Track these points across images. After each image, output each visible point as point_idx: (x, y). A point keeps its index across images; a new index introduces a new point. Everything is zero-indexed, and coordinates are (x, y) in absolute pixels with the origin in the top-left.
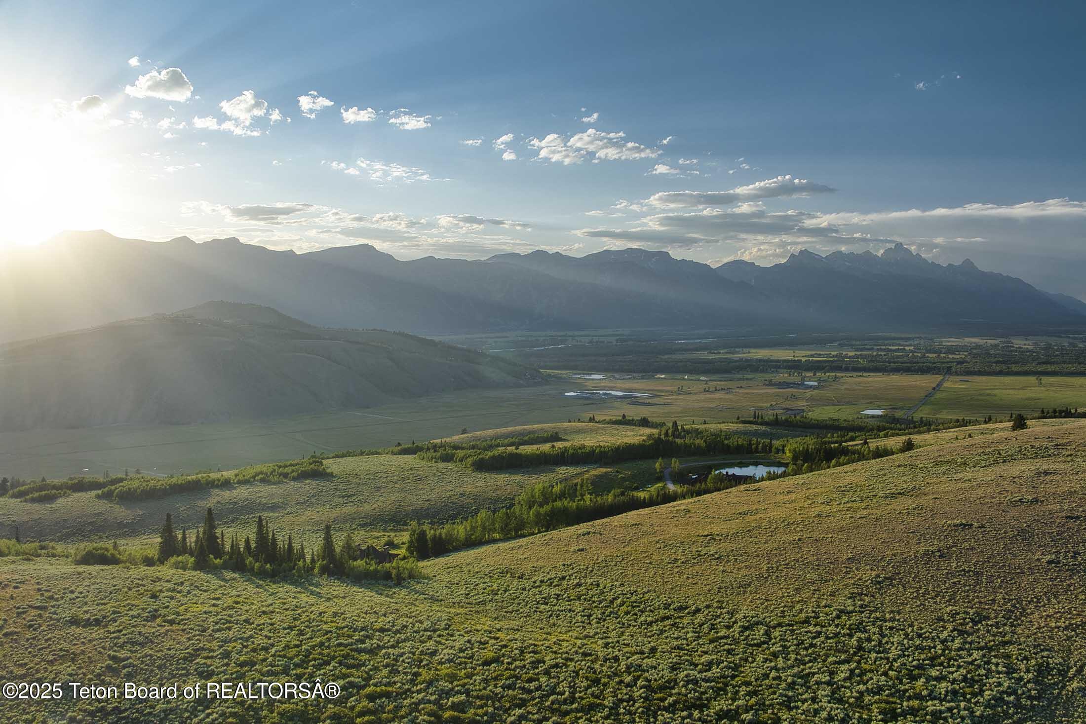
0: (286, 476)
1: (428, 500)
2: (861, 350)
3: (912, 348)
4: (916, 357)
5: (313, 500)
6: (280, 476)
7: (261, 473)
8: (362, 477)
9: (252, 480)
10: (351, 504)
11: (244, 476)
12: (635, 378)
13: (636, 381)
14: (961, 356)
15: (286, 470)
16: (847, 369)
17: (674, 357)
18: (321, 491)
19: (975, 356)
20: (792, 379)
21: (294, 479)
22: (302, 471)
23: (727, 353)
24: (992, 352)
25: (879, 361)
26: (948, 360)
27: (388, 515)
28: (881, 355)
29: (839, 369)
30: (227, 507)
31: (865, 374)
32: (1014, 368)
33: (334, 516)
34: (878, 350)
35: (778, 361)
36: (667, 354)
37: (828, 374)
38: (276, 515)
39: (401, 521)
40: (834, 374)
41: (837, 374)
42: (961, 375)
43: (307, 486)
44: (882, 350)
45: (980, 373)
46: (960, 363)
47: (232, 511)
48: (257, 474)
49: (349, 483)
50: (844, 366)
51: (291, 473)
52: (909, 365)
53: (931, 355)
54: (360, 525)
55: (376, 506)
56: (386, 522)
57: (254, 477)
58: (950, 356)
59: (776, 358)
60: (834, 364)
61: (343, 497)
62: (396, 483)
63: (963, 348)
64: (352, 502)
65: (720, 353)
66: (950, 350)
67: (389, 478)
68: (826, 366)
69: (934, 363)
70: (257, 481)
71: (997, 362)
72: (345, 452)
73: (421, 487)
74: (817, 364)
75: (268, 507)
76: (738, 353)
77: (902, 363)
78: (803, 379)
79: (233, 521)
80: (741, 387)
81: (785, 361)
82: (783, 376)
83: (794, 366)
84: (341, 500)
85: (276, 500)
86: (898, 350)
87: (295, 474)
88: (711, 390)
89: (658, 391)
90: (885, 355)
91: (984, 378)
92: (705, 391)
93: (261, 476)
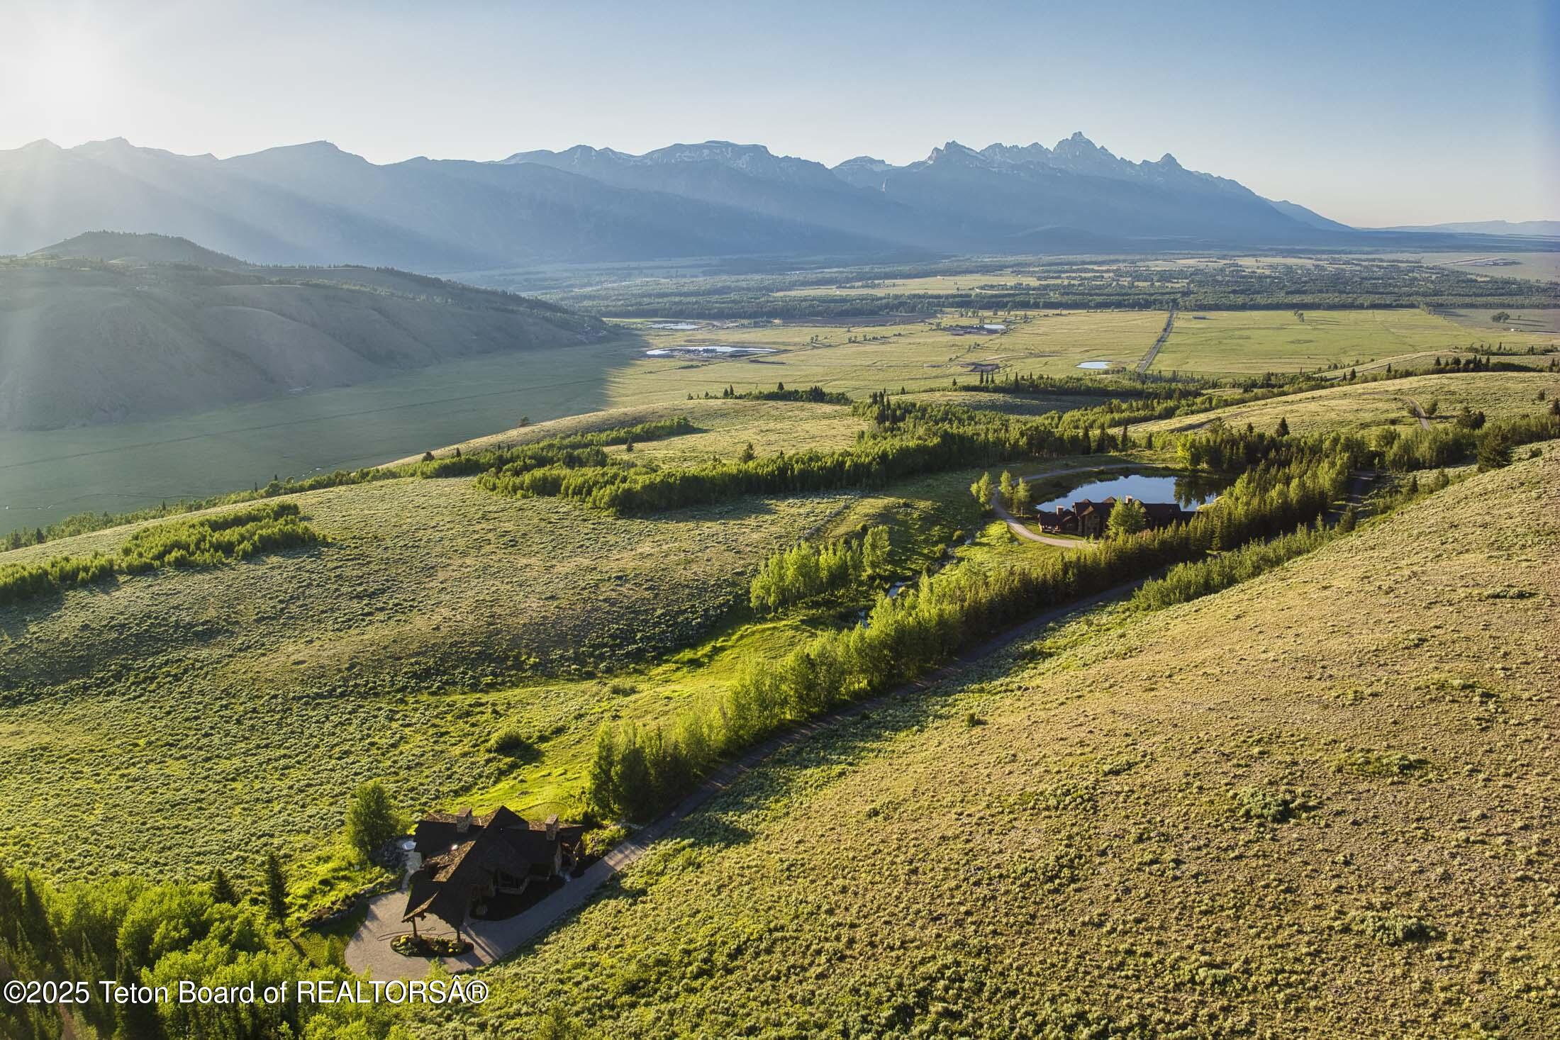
0: (228, 549)
1: (552, 598)
2: (1046, 278)
3: (1111, 275)
4: (1123, 287)
5: (294, 609)
6: (216, 551)
7: (177, 545)
8: (390, 544)
9: (157, 563)
10: (381, 616)
11: (140, 555)
12: (743, 326)
13: (745, 330)
14: (1181, 284)
15: (230, 535)
16: (1036, 306)
17: (793, 293)
18: (309, 585)
19: (1201, 284)
20: (965, 322)
21: (248, 557)
22: (261, 536)
23: (863, 287)
24: (1220, 278)
25: (1074, 294)
26: (1168, 290)
27: (473, 644)
28: (1074, 285)
29: (1025, 305)
30: (105, 636)
31: (1064, 312)
32: (1259, 299)
33: (349, 650)
34: (1068, 278)
35: (939, 297)
36: (778, 290)
37: (1012, 313)
38: (217, 653)
39: (507, 658)
40: (1023, 313)
41: (1028, 313)
42: (1194, 310)
43: (276, 572)
44: (1074, 278)
45: (1217, 308)
46: (1185, 294)
47: (114, 649)
48: (168, 550)
49: (362, 559)
50: (1032, 301)
51: (240, 543)
52: (1121, 298)
53: (1141, 284)
54: (415, 675)
55: (437, 619)
56: (473, 664)
57: (160, 556)
58: (1169, 285)
59: (935, 292)
60: (1018, 299)
61: (359, 597)
62: (465, 554)
63: (1181, 274)
64: (382, 609)
65: (854, 287)
66: (1166, 277)
67: (446, 543)
68: (1008, 302)
69: (1152, 295)
70: (169, 564)
71: (1234, 292)
72: (333, 476)
73: (524, 561)
74: (994, 300)
75: (196, 634)
76: (878, 286)
77: (1108, 295)
78: (982, 319)
79: (118, 677)
80: (900, 335)
81: (947, 297)
82: (950, 318)
83: (963, 302)
84: (355, 604)
85: (212, 613)
86: (1095, 278)
87: (246, 545)
88: (858, 340)
89: (783, 343)
90: (1080, 285)
91: (1225, 314)
92: (850, 341)
93: (176, 554)
